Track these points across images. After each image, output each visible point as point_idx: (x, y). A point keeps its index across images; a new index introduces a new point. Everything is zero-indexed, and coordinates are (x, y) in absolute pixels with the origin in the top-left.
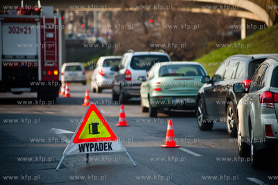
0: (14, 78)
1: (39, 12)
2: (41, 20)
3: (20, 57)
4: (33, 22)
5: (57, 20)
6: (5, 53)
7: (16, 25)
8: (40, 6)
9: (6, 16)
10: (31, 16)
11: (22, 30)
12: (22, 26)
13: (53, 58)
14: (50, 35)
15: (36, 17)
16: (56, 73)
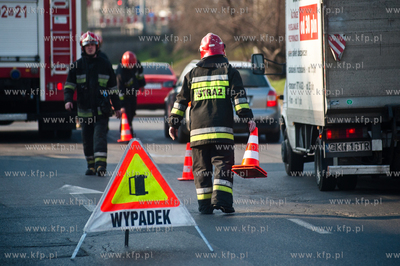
7: (1, 2)
13: (66, 59)
14: (62, 20)
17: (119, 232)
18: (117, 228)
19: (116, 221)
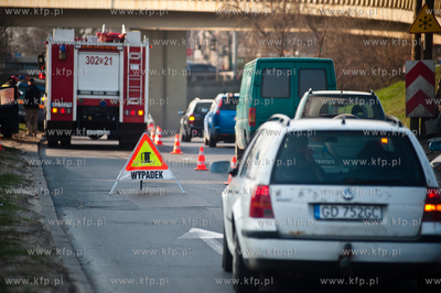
0: (90, 118)
1: (122, 40)
2: (126, 48)
3: (98, 93)
4: (115, 50)
5: (144, 49)
6: (80, 89)
7: (95, 54)
8: (124, 31)
9: (84, 43)
10: (114, 44)
11: (102, 60)
12: (102, 55)
13: (137, 94)
14: (135, 67)
15: (119, 45)
16: (141, 113)
17: (136, 183)
18: (134, 180)
19: (134, 176)
